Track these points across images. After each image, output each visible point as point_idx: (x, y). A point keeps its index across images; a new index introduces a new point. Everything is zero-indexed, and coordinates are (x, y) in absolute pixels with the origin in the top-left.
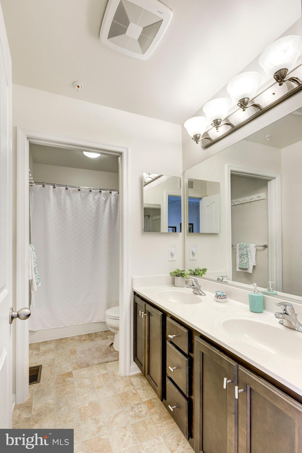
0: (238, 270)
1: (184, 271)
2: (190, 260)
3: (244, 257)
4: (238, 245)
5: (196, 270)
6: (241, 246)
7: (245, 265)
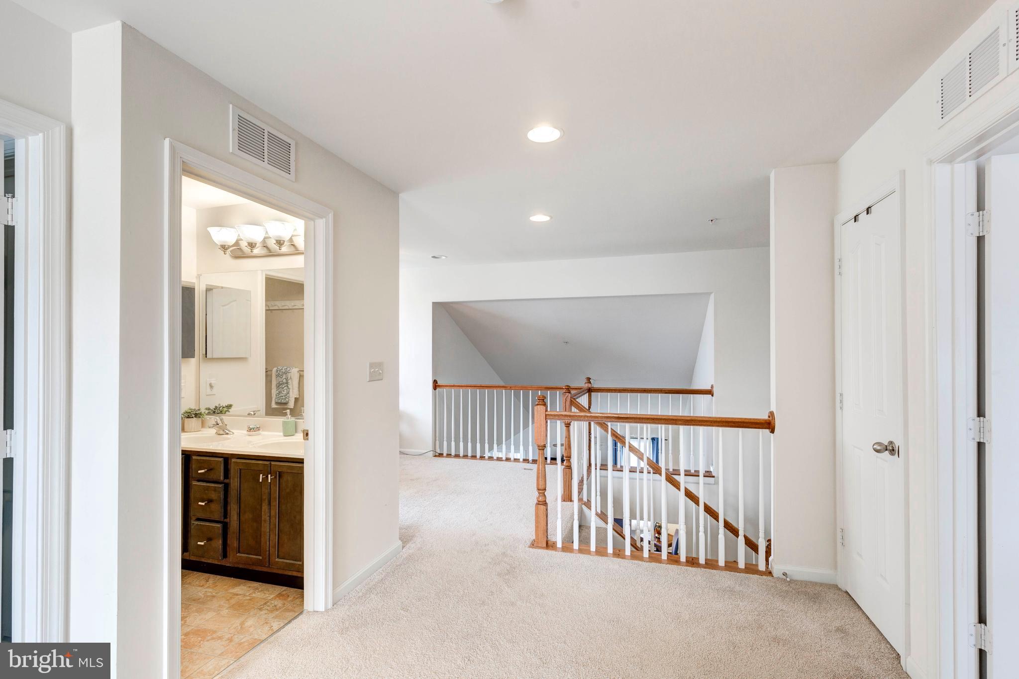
0: (274, 406)
1: (199, 410)
2: (207, 395)
3: (283, 386)
4: (275, 369)
5: (216, 407)
6: (279, 371)
7: (284, 397)
